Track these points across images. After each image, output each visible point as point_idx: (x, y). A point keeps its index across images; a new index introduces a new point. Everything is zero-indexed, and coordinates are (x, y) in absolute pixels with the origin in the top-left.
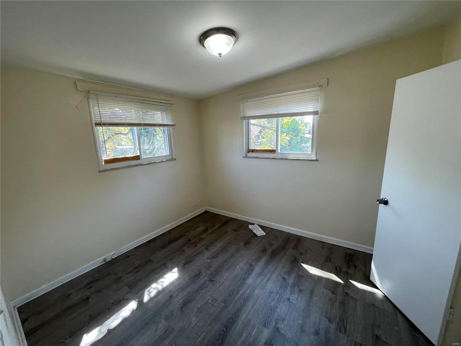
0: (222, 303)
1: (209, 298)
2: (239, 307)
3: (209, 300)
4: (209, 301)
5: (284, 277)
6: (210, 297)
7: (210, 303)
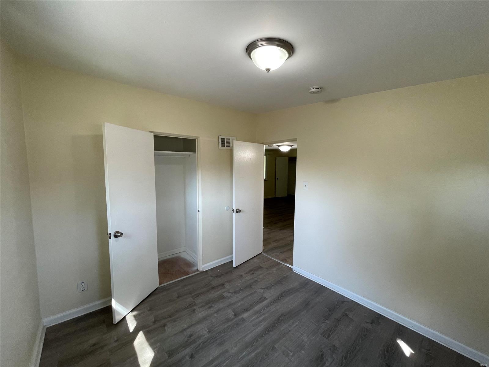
0: (277, 348)
1: (293, 358)
2: (260, 339)
3: (292, 356)
4: (292, 354)
5: (190, 358)
6: (292, 360)
7: (291, 352)
